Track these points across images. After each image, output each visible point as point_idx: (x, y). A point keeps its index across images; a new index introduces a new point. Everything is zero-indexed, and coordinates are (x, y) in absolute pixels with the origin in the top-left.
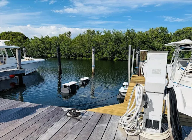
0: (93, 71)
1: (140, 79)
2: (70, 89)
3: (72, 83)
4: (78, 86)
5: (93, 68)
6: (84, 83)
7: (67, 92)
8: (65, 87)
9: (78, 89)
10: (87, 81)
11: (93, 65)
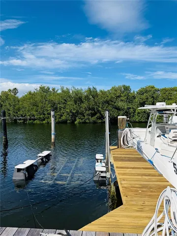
0: (53, 141)
2: (26, 173)
3: (28, 163)
4: (36, 166)
5: (53, 137)
6: (44, 160)
7: (23, 178)
8: (19, 170)
9: (36, 170)
10: (48, 157)
11: (53, 132)
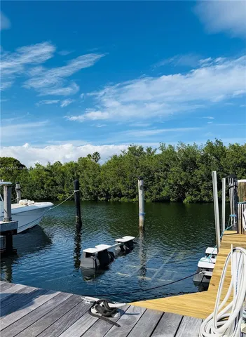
0: (141, 224)
1: (242, 239)
2: (98, 261)
3: (101, 247)
4: (112, 253)
5: (141, 218)
6: (124, 247)
7: (92, 266)
8: (88, 255)
9: (112, 260)
10: (129, 243)
11: (141, 212)
